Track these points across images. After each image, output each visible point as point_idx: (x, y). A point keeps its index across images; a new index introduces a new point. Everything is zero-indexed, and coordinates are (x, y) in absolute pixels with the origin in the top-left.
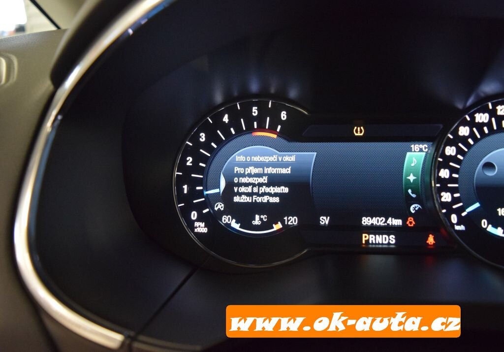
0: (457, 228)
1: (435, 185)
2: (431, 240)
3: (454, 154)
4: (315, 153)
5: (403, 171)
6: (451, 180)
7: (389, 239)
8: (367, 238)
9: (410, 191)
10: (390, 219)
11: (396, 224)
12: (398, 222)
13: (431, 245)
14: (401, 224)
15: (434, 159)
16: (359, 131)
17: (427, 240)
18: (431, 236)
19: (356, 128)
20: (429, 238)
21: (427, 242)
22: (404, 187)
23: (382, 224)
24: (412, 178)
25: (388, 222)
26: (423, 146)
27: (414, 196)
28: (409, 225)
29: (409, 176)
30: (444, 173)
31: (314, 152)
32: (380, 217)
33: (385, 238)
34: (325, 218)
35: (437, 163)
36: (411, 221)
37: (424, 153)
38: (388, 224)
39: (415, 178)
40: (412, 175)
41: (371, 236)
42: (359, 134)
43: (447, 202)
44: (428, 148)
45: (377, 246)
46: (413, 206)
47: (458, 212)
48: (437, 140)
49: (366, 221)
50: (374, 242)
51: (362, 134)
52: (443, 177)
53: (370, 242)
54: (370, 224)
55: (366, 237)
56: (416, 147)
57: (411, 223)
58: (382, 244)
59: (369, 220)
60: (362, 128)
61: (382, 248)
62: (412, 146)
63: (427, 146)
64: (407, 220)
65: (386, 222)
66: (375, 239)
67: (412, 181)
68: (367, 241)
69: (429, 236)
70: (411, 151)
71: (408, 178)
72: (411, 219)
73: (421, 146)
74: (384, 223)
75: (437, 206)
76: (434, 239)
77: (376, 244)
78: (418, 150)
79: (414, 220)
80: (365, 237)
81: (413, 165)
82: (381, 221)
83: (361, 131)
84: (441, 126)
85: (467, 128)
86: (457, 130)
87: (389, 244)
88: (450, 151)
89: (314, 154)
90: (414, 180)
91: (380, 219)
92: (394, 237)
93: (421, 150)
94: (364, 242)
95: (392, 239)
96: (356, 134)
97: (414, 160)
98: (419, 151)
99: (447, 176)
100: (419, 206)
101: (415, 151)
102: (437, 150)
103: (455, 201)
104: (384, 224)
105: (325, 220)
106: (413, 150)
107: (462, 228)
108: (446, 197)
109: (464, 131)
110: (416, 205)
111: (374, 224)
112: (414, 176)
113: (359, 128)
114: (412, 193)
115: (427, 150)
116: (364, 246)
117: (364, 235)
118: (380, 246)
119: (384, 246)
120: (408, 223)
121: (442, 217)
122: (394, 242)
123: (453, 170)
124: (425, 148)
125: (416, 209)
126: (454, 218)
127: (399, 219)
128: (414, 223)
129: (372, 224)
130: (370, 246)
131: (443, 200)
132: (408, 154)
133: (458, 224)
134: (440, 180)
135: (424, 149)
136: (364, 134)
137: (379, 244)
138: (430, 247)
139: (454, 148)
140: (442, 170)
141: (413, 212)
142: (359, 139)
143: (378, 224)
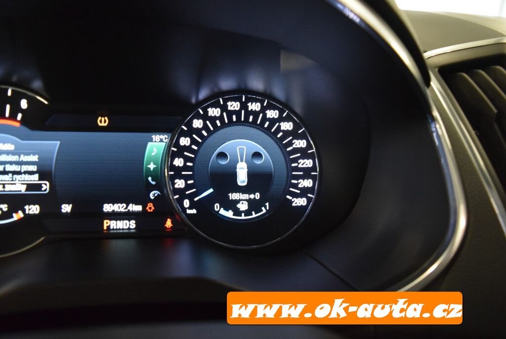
0: (189, 212)
1: (168, 173)
2: (169, 224)
3: (188, 144)
4: (59, 143)
5: (144, 158)
6: (185, 168)
7: (130, 225)
8: (108, 225)
9: (150, 179)
10: (131, 205)
11: (136, 210)
12: (138, 208)
13: (169, 228)
14: (141, 210)
16: (103, 122)
17: (165, 224)
18: (169, 220)
19: (100, 118)
20: (167, 222)
21: (166, 226)
22: (144, 174)
23: (122, 210)
24: (152, 166)
25: (128, 208)
26: (163, 137)
27: (154, 183)
28: (149, 211)
29: (149, 164)
30: (179, 162)
31: (57, 140)
32: (121, 204)
33: (126, 223)
34: (67, 205)
35: (171, 152)
36: (150, 206)
37: (164, 143)
38: (129, 210)
39: (155, 166)
40: (152, 163)
41: (112, 222)
42: (103, 124)
43: (180, 188)
45: (118, 231)
46: (153, 192)
47: (191, 197)
49: (108, 208)
50: (115, 228)
51: (106, 124)
52: (177, 165)
53: (111, 228)
54: (111, 210)
55: (107, 223)
56: (156, 137)
57: (150, 208)
58: (123, 229)
59: (110, 206)
60: (106, 118)
61: (123, 233)
62: (154, 137)
63: (167, 137)
64: (147, 206)
65: (126, 208)
66: (116, 224)
67: (152, 169)
68: (108, 227)
69: (167, 221)
70: (151, 140)
71: (148, 166)
72: (150, 205)
73: (161, 137)
75: (170, 192)
76: (172, 222)
77: (117, 229)
78: (159, 140)
79: (153, 206)
80: (106, 223)
81: (153, 154)
82: (122, 207)
83: (105, 122)
84: (181, 118)
85: (201, 121)
86: (191, 122)
87: (129, 229)
88: (185, 141)
89: (57, 144)
90: (154, 168)
92: (134, 222)
93: (161, 141)
94: (105, 228)
95: (132, 224)
96: (100, 124)
97: (155, 149)
98: (160, 142)
99: (181, 165)
100: (158, 193)
101: (155, 141)
102: (171, 140)
103: (188, 187)
104: (125, 210)
105: (66, 208)
106: (154, 141)
107: (194, 211)
108: (180, 184)
109: (197, 124)
110: (156, 192)
111: (115, 211)
112: (154, 164)
113: (103, 119)
114: (152, 180)
115: (167, 140)
116: (105, 231)
117: (105, 221)
118: (121, 231)
119: (125, 231)
120: (148, 208)
121: (173, 202)
122: (134, 226)
123: (187, 159)
124: (165, 138)
125: (156, 195)
126: (187, 203)
127: (139, 205)
128: (153, 208)
129: (113, 211)
130: (112, 231)
131: (176, 186)
132: (150, 144)
133: (190, 208)
134: (172, 167)
135: (164, 140)
136: (108, 125)
137: (120, 229)
138: (168, 230)
139: (188, 139)
140: (177, 159)
141: (152, 198)
142: (103, 129)
143: (119, 210)
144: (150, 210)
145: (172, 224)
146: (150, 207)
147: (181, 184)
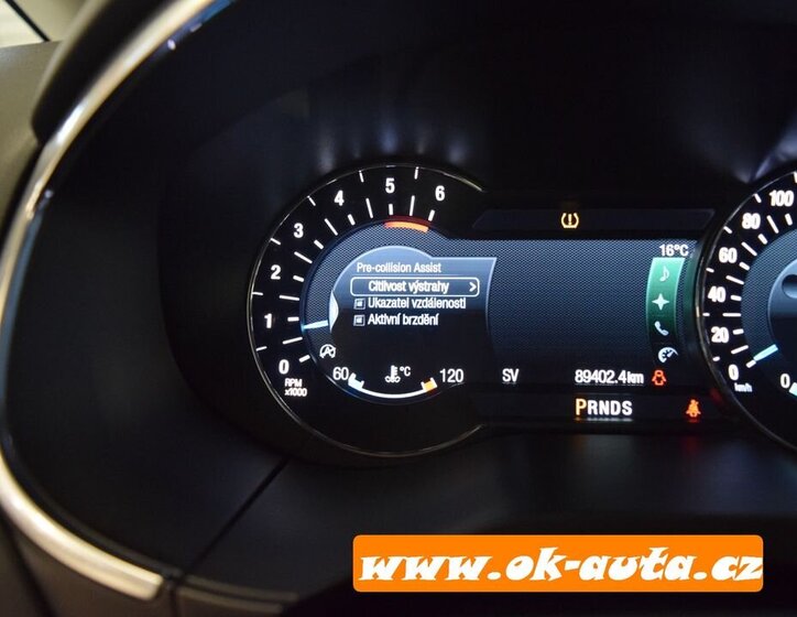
0: (739, 388)
1: (701, 314)
2: (693, 409)
3: (733, 261)
4: (495, 259)
5: (646, 287)
6: (729, 305)
7: (622, 408)
8: (583, 407)
9: (657, 325)
10: (623, 372)
11: (634, 382)
12: (636, 378)
13: (694, 418)
14: (642, 382)
15: (700, 268)
16: (570, 222)
17: (687, 409)
18: (693, 401)
19: (564, 215)
20: (691, 406)
21: (688, 412)
22: (647, 317)
23: (609, 381)
24: (661, 302)
25: (620, 378)
26: (680, 247)
27: (665, 333)
28: (657, 383)
29: (657, 298)
30: (717, 294)
31: (492, 256)
32: (606, 370)
33: (616, 406)
34: (511, 371)
35: (705, 276)
37: (683, 260)
38: (620, 382)
39: (667, 302)
40: (661, 296)
41: (590, 402)
42: (570, 226)
43: (722, 343)
44: (689, 250)
45: (601, 419)
46: (664, 350)
47: (741, 360)
48: (706, 237)
49: (582, 376)
50: (596, 413)
51: (575, 226)
52: (714, 300)
53: (590, 412)
54: (588, 381)
55: (581, 403)
56: (668, 248)
57: (659, 379)
58: (610, 416)
59: (587, 374)
60: (575, 215)
61: (610, 423)
62: (662, 247)
63: (687, 247)
64: (653, 374)
65: (616, 378)
66: (598, 408)
67: (661, 308)
68: (584, 411)
69: (690, 403)
70: (659, 255)
71: (655, 302)
72: (659, 373)
73: (677, 247)
74: (613, 380)
75: (704, 350)
76: (700, 407)
77: (599, 416)
78: (673, 253)
79: (664, 375)
80: (579, 404)
81: (663, 279)
82: (608, 376)
83: (574, 221)
84: (712, 212)
85: (757, 217)
86: (739, 218)
87: (621, 415)
88: (727, 255)
89: (492, 261)
90: (665, 306)
91: (606, 374)
92: (630, 404)
93: (677, 254)
94: (578, 413)
95: (627, 408)
96: (565, 226)
97: (665, 270)
98: (674, 256)
99: (722, 299)
100: (674, 351)
101: (666, 256)
102: (704, 253)
103: (735, 341)
104: (613, 382)
105: (511, 375)
106: (663, 254)
107: (746, 388)
108: (720, 335)
109: (751, 221)
110: (669, 349)
111: (597, 382)
112: (665, 298)
113: (570, 216)
114: (662, 328)
115: (687, 253)
116: (578, 419)
117: (578, 401)
118: (607, 420)
119: (613, 420)
120: (654, 379)
121: (713, 369)
122: (630, 412)
123: (732, 289)
124: (685, 250)
125: (669, 355)
126: (734, 372)
127: (639, 372)
128: (664, 379)
129: (593, 382)
130: (589, 419)
131: (715, 339)
132: (656, 261)
133: (740, 381)
134: (709, 305)
135: (681, 252)
136: (579, 226)
137: (604, 416)
138: (691, 421)
139: (734, 251)
140: (714, 288)
141: (663, 360)
142: (570, 235)
143: (603, 382)
144: (659, 382)
145: (700, 410)
146: (659, 377)
147: (722, 336)
